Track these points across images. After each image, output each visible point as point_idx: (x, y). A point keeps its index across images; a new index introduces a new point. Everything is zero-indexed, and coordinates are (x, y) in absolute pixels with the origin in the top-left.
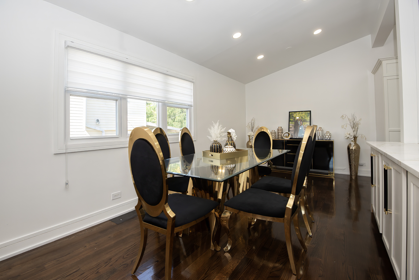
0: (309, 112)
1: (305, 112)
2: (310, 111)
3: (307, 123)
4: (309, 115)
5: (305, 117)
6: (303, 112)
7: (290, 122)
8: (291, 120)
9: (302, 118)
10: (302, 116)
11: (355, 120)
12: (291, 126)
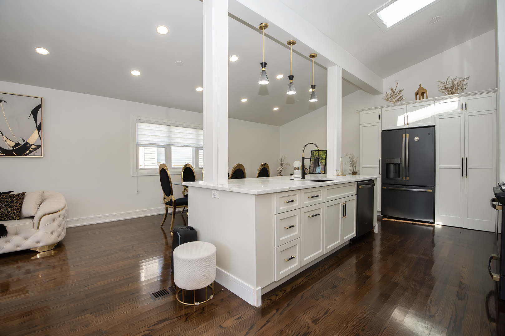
3: (324, 160)
6: (322, 151)
7: (311, 160)
8: (312, 157)
9: (320, 156)
10: (320, 154)
12: (311, 163)
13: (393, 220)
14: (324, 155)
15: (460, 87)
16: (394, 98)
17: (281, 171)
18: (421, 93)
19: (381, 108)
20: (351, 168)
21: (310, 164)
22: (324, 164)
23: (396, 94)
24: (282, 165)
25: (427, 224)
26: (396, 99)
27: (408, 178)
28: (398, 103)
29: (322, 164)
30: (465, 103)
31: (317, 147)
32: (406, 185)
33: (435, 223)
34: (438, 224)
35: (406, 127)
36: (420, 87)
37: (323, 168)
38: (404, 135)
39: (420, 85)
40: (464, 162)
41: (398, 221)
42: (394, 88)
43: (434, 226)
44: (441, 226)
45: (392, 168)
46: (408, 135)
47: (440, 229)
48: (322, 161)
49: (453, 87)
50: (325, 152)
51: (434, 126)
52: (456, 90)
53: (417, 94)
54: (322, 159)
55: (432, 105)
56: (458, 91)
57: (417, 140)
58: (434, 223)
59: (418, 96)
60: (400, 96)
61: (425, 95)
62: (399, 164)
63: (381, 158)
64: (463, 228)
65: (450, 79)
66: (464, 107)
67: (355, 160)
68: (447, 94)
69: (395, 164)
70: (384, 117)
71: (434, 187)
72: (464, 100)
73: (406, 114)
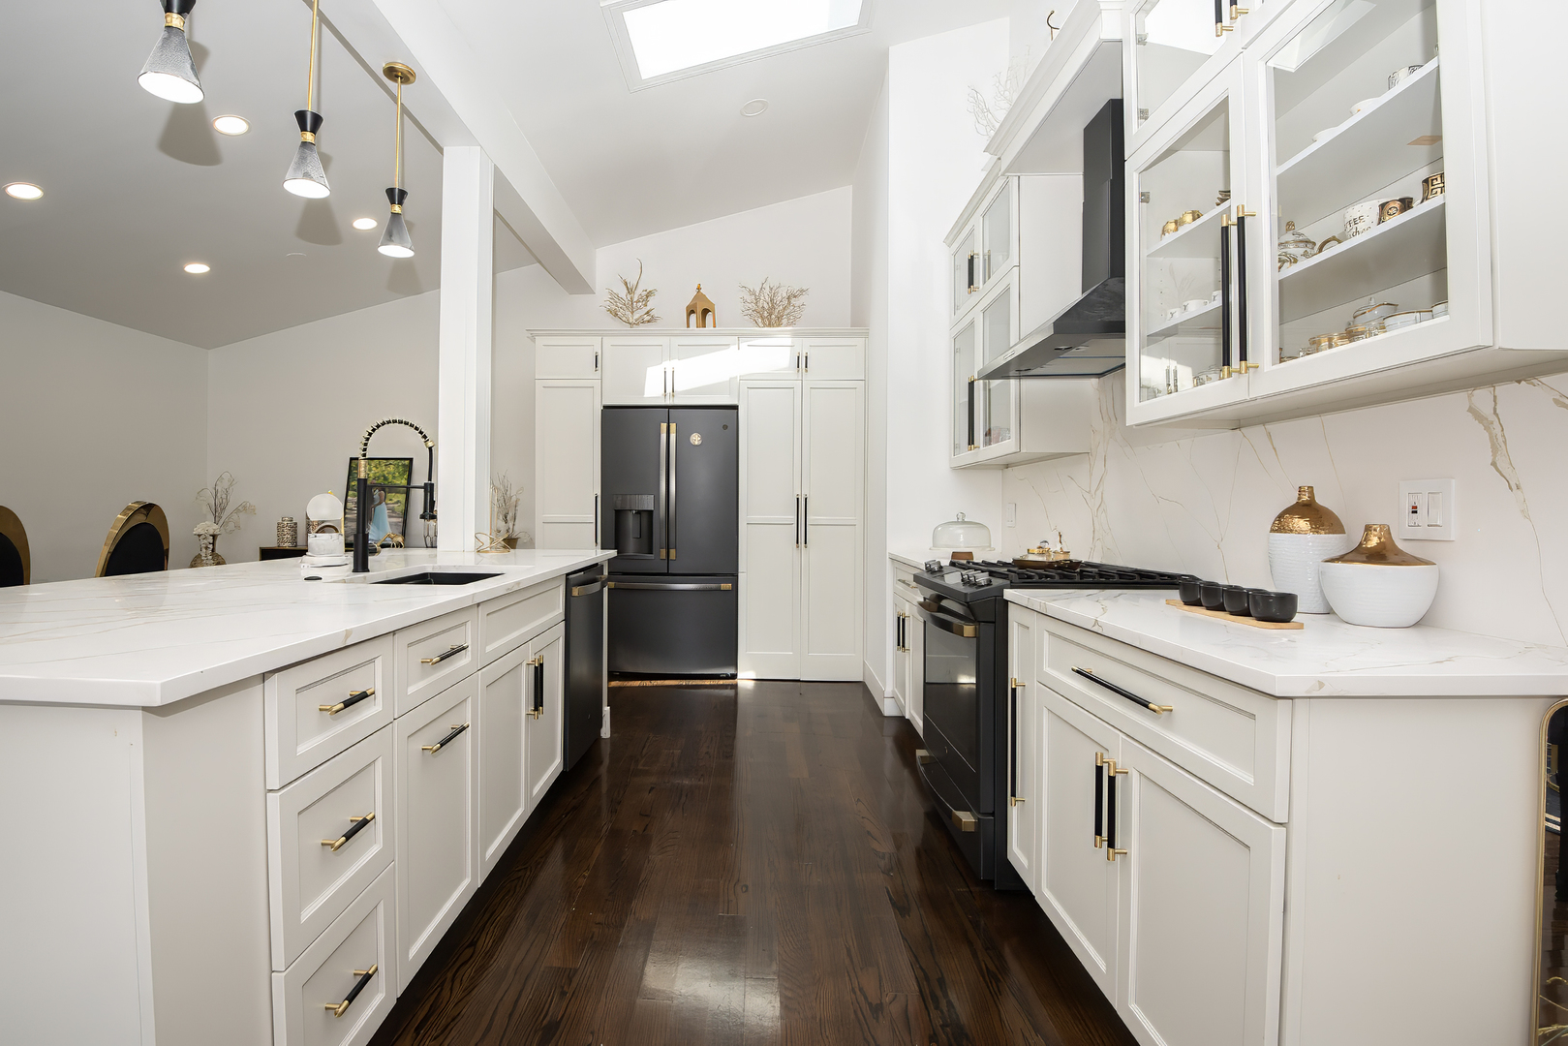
0: (407, 462)
1: (396, 462)
2: (411, 460)
3: (398, 495)
4: (405, 471)
5: (394, 477)
6: (391, 462)
7: (350, 493)
8: (353, 484)
9: (386, 479)
10: (385, 473)
11: (508, 493)
12: (350, 505)
13: (637, 683)
14: (401, 475)
15: (788, 311)
16: (632, 313)
17: (214, 537)
18: (701, 311)
19: (602, 334)
20: (501, 524)
21: (345, 508)
22: (400, 508)
23: (637, 302)
24: (217, 512)
25: (721, 682)
26: (636, 316)
27: (673, 552)
28: (642, 327)
29: (393, 510)
30: (804, 355)
31: (425, 437)
32: (668, 574)
33: (739, 677)
34: (746, 677)
35: (669, 402)
36: (699, 295)
37: (396, 524)
38: (664, 426)
39: (699, 289)
40: (801, 506)
41: (647, 683)
42: (632, 282)
43: (735, 687)
44: (753, 682)
45: (631, 523)
46: (673, 426)
47: (749, 690)
48: (395, 500)
49: (773, 308)
50: (404, 465)
51: (735, 407)
52: (779, 318)
53: (691, 312)
54: (394, 488)
55: (732, 347)
56: (785, 321)
57: (696, 443)
58: (734, 676)
59: (693, 317)
60: (648, 308)
61: (709, 317)
62: (651, 512)
63: (599, 494)
64: (799, 681)
65: (766, 286)
66: (802, 363)
67: (514, 499)
68: (760, 324)
69: (639, 512)
70: (607, 362)
71: (733, 576)
72: (805, 346)
73: (668, 365)
